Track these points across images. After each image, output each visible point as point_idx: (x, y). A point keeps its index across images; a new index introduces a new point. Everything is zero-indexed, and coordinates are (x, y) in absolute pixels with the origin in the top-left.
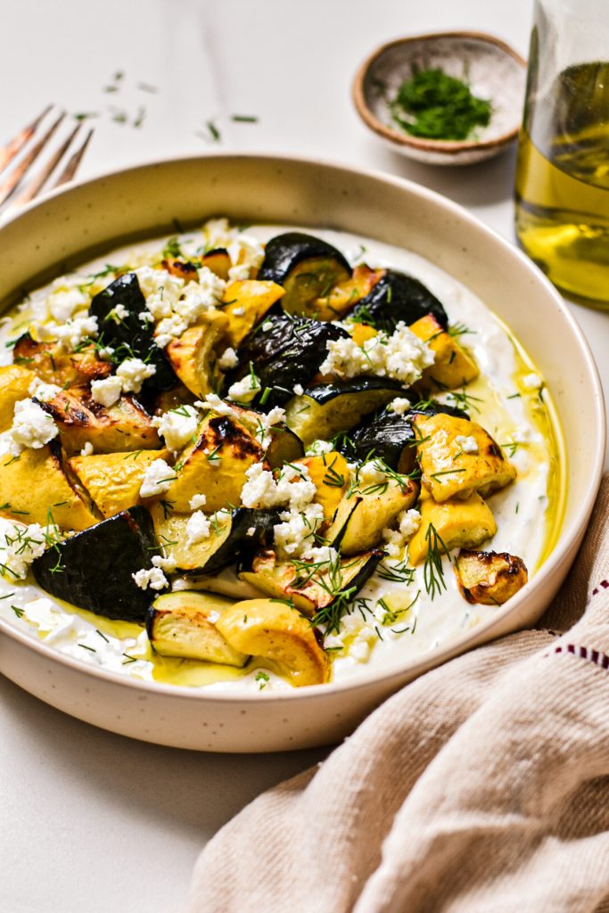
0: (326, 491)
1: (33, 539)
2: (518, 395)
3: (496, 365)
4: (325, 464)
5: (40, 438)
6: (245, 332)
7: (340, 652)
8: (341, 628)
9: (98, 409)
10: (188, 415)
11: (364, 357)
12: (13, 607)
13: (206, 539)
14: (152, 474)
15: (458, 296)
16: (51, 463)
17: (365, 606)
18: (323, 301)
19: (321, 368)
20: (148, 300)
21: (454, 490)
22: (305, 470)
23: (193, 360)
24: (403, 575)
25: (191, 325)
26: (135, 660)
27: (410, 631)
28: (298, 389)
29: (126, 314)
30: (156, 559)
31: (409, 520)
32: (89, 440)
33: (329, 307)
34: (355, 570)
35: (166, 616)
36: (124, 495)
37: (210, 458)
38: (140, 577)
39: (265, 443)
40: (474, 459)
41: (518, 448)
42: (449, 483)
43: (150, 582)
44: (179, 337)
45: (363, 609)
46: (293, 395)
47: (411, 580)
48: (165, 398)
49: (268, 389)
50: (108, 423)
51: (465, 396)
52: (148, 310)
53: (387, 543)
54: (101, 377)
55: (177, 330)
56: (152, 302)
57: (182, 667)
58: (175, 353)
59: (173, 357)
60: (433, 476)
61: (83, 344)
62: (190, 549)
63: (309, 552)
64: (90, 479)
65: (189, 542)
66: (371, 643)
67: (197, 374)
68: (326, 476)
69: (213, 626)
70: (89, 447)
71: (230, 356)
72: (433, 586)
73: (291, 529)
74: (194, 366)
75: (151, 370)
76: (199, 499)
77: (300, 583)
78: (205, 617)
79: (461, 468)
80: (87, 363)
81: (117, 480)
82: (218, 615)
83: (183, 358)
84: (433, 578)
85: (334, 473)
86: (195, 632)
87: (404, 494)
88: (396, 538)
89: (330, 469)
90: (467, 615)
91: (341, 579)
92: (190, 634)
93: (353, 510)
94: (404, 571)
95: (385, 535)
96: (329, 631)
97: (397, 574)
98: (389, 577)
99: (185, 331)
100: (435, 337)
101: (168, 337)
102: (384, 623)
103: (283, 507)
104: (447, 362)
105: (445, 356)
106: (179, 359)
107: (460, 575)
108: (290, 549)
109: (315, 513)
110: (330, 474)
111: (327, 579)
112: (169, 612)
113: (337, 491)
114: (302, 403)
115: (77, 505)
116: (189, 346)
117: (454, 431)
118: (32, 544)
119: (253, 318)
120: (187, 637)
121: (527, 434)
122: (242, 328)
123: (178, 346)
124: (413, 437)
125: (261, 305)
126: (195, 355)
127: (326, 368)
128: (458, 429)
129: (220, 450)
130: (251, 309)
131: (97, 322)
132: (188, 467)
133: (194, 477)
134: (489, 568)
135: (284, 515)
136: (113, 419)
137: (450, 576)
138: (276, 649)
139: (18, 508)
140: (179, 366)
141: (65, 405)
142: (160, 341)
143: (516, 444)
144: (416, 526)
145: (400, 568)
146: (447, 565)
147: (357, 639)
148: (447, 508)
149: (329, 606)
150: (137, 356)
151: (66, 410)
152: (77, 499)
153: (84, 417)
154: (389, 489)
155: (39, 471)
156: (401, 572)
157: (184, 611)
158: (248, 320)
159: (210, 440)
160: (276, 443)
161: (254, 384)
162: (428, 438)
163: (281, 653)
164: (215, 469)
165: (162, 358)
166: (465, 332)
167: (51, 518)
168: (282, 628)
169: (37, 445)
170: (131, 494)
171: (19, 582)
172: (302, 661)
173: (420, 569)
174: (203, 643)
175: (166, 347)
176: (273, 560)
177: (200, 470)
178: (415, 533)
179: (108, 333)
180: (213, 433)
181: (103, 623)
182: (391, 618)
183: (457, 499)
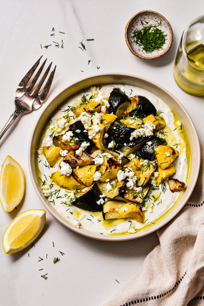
0: (137, 172)
1: (72, 198)
2: (176, 129)
3: (170, 121)
4: (135, 166)
5: (69, 174)
6: (108, 127)
7: (146, 211)
8: (145, 206)
9: (78, 157)
10: (101, 158)
11: (140, 134)
12: (70, 212)
13: (111, 190)
14: (96, 177)
15: (158, 102)
16: (72, 178)
17: (150, 198)
18: (125, 112)
19: (130, 139)
20: (84, 126)
21: (166, 167)
22: (131, 169)
23: (99, 143)
24: (157, 188)
25: (97, 133)
26: (101, 221)
27: (160, 203)
28: (125, 144)
29: (80, 131)
30: (101, 196)
31: (156, 174)
32: (78, 165)
33: (127, 113)
34: (147, 192)
35: (107, 214)
36: (90, 181)
37: (109, 172)
38: (98, 203)
39: (120, 162)
40: (170, 157)
41: (178, 145)
42: (165, 166)
43: (101, 202)
44: (95, 137)
45: (149, 199)
46: (124, 146)
47: (159, 189)
48: (93, 149)
49: (118, 144)
50: (82, 161)
51: (163, 132)
52: (85, 129)
53: (152, 180)
54: (77, 149)
55: (94, 135)
56: (85, 126)
57: (112, 221)
58: (95, 141)
59: (94, 142)
60: (161, 164)
61: (71, 140)
62: (108, 192)
63: (136, 189)
64: (81, 178)
65: (107, 191)
66: (152, 208)
67: (101, 145)
68: (136, 169)
69: (117, 211)
70: (78, 167)
71: (106, 135)
72: (164, 190)
73: (130, 184)
74: (100, 144)
75: (88, 144)
76: (108, 180)
77: (135, 197)
78: (115, 209)
79: (167, 161)
80: (73, 146)
81: (88, 178)
82: (118, 209)
83: (97, 142)
84: (164, 188)
85: (138, 167)
86: (113, 214)
87: (154, 169)
88: (154, 178)
89: (137, 167)
90: (173, 196)
91: (144, 195)
92: (112, 215)
93: (145, 181)
94: (157, 187)
95: (151, 178)
96: (143, 206)
97: (155, 188)
98: (154, 189)
99: (95, 135)
100: (155, 121)
101: (92, 137)
102: (154, 201)
103: (127, 177)
104: (158, 126)
105: (158, 125)
106: (96, 142)
107: (169, 186)
108: (131, 189)
109: (135, 178)
110: (137, 168)
111: (140, 195)
112: (107, 212)
113: (139, 172)
114: (126, 147)
115: (80, 186)
116: (98, 139)
117: (164, 150)
118: (72, 200)
119: (110, 124)
120: (112, 216)
121: (180, 141)
122: (108, 126)
123: (95, 139)
124: (154, 152)
125: (112, 121)
126: (100, 141)
127: (131, 139)
128: (165, 150)
129: (111, 169)
130: (109, 122)
131: (73, 133)
132: (105, 175)
133: (106, 176)
134: (176, 184)
135: (128, 179)
136: (83, 160)
137: (167, 186)
138: (132, 215)
139: (65, 187)
140: (96, 144)
141: (71, 159)
142: (90, 137)
143: (177, 144)
144: (158, 176)
145: (155, 186)
146: (166, 183)
147: (149, 207)
148: (165, 171)
149: (142, 202)
150: (85, 141)
151: (71, 160)
152: (79, 184)
153: (76, 161)
154: (151, 168)
155: (69, 179)
156: (156, 187)
157: (110, 210)
158: (109, 124)
159: (108, 167)
160: (123, 161)
161: (114, 144)
162: (158, 154)
163: (133, 216)
164: (111, 173)
165: (91, 141)
166: (161, 113)
167: (74, 189)
168: (133, 211)
169: (68, 175)
170: (92, 181)
171: (70, 205)
172: (138, 216)
173: (160, 186)
174: (115, 216)
175: (92, 139)
176: (128, 194)
177: (107, 175)
178: (158, 177)
179: (76, 135)
180: (108, 165)
181: (91, 213)
182: (156, 200)
183: (167, 168)
